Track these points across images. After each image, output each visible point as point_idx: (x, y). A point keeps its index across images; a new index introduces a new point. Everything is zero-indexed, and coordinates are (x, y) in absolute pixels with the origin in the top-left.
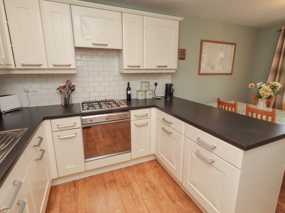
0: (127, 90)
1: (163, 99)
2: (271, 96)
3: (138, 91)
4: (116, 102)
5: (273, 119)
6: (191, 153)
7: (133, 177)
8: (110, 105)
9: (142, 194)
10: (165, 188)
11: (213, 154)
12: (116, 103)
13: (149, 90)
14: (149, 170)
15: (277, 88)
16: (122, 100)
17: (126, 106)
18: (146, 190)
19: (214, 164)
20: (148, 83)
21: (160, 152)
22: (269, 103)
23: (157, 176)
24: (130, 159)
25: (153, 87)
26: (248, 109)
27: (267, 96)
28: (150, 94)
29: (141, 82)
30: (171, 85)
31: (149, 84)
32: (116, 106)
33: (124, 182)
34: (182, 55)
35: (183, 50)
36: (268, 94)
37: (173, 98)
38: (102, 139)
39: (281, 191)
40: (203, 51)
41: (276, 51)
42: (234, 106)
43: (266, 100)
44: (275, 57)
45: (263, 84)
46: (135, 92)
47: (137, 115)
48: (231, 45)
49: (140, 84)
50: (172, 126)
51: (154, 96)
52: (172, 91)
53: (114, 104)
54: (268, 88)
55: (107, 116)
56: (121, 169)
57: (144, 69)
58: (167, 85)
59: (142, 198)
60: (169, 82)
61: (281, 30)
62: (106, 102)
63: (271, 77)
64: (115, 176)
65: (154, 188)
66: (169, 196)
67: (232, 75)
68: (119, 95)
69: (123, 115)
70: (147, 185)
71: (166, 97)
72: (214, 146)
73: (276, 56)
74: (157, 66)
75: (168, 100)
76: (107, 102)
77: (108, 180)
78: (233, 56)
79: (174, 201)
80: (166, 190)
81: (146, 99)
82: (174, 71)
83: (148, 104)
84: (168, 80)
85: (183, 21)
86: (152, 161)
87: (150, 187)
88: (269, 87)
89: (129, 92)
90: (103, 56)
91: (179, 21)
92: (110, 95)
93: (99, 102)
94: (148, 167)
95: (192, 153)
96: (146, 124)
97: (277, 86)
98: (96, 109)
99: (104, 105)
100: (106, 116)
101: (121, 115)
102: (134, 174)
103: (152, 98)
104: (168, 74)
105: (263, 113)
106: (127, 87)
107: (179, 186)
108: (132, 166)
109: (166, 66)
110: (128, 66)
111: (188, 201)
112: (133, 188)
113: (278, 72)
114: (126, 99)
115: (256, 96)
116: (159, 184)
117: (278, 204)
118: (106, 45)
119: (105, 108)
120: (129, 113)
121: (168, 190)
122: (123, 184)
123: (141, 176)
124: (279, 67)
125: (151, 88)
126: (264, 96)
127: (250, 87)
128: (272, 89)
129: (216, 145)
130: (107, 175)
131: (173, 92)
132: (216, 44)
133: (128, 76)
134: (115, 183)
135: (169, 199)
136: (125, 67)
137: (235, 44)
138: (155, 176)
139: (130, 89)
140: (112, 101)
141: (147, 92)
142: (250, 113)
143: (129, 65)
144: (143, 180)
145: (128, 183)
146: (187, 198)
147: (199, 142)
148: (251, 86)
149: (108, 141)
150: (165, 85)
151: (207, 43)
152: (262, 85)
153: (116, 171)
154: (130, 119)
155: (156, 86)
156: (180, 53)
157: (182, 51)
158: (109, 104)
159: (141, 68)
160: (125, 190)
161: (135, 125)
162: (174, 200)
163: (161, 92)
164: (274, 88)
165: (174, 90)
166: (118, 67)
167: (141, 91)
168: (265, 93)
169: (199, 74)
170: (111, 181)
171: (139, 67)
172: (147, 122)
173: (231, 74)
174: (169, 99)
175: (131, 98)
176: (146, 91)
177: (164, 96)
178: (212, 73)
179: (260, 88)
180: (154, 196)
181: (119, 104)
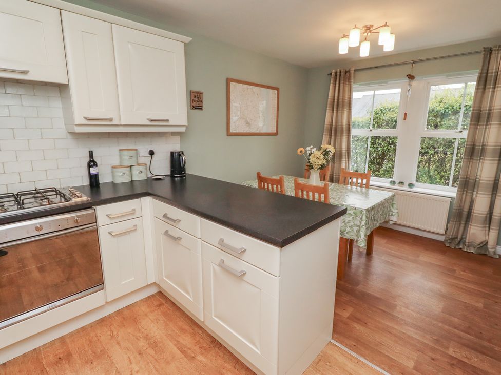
0: (89, 166)
1: (168, 180)
2: (324, 165)
3: (114, 167)
4: (63, 192)
5: (326, 197)
6: (213, 267)
7: (112, 337)
8: (45, 200)
9: (131, 363)
10: (176, 340)
11: (243, 262)
12: (62, 195)
13: (138, 164)
14: (146, 315)
15: (330, 153)
16: (75, 188)
17: (85, 198)
18: (140, 354)
19: (245, 278)
20: (133, 152)
21: (166, 277)
22: (325, 175)
23: (162, 321)
24: (103, 303)
25: (146, 159)
26: (298, 186)
27: (319, 165)
28: (141, 172)
29: (121, 150)
30: (180, 154)
31: (137, 154)
32: (63, 200)
33: (90, 352)
34: (196, 101)
35: (198, 93)
36: (320, 163)
37: (185, 176)
38: (36, 275)
39: (337, 293)
40: (232, 97)
41: (329, 103)
42: (279, 182)
43: (319, 171)
44: (327, 111)
45: (313, 148)
46: (109, 170)
47: (111, 215)
48: (272, 90)
49: (118, 153)
50: (181, 225)
51: (150, 175)
52: (182, 165)
53: (58, 196)
54: (319, 154)
55: (39, 223)
56: (83, 329)
57: (122, 124)
58: (172, 153)
59: (131, 372)
60: (177, 147)
61: (331, 74)
62: (35, 194)
63: (325, 139)
64: (70, 346)
65: (154, 345)
66: (183, 352)
67: (278, 136)
68: (71, 177)
69: (78, 216)
70: (142, 343)
71: (172, 176)
72: (243, 248)
73: (329, 110)
74: (148, 119)
75: (177, 180)
76: (39, 194)
77: (51, 357)
78: (276, 106)
79: (193, 357)
80: (178, 342)
81: (132, 182)
82: (183, 129)
83: (138, 191)
84: (175, 145)
85: (190, 42)
86: (153, 296)
87: (147, 346)
88: (320, 152)
89: (93, 171)
90: (20, 95)
91: (185, 43)
92: (47, 179)
93: (17, 195)
94: (144, 309)
95: (215, 267)
96: (134, 230)
97: (330, 151)
98: (6, 210)
99: (33, 200)
100: (36, 224)
101: (74, 217)
102: (113, 329)
103: (144, 178)
104: (173, 134)
105: (315, 189)
106: (88, 160)
107: (202, 328)
108: (110, 316)
109: (167, 121)
110: (85, 118)
111: (217, 349)
112: (112, 358)
113: (333, 132)
114: (89, 184)
115: (308, 166)
116: (166, 335)
117: (335, 313)
118: (25, 73)
119: (31, 207)
120: (93, 211)
121: (181, 341)
122: (87, 357)
123: (129, 331)
124: (333, 124)
125: (141, 161)
126: (315, 165)
127: (300, 154)
128: (324, 155)
129: (245, 247)
130: (48, 349)
131: (184, 165)
132: (251, 87)
133: (89, 138)
134: (69, 361)
135: (183, 356)
136: (79, 120)
137: (277, 89)
138: (157, 323)
139: (95, 165)
140: (53, 191)
141: (133, 168)
142: (300, 191)
143: (85, 116)
144: (134, 336)
145: (101, 351)
146: (215, 344)
147: (223, 246)
148: (301, 152)
149: (54, 276)
150: (169, 154)
151: (237, 84)
152: (313, 150)
153: (72, 335)
154: (95, 224)
155: (152, 157)
156: (193, 98)
157: (196, 95)
158: (44, 198)
159: (114, 123)
160: (92, 368)
161: (110, 233)
162: (193, 355)
163: (162, 167)
164: (326, 153)
165: (185, 162)
166: (63, 119)
167: (121, 167)
168: (317, 161)
169: (229, 134)
170: (60, 358)
171: (111, 120)
172: (135, 226)
173: (276, 134)
174: (178, 178)
175: (100, 182)
176: (131, 166)
177: (169, 173)
178: (248, 132)
179: (310, 155)
180: (155, 359)
181: (68, 196)
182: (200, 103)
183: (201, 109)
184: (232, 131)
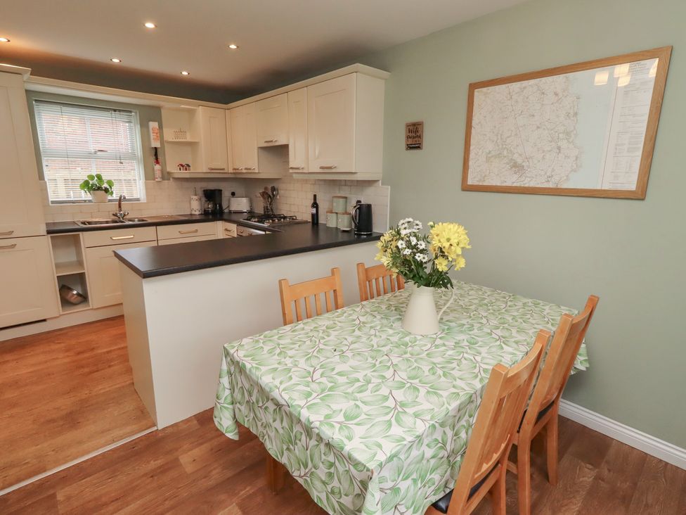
57: (308, 172)
60: (385, 201)
74: (320, 167)
78: (643, 111)
84: (384, 198)
89: (313, 211)
91: (356, 72)
110: (291, 168)
139: (317, 206)
169: (465, 187)
173: (634, 196)
178: (515, 185)
182: (417, 139)
183: (419, 147)
184: (470, 182)
